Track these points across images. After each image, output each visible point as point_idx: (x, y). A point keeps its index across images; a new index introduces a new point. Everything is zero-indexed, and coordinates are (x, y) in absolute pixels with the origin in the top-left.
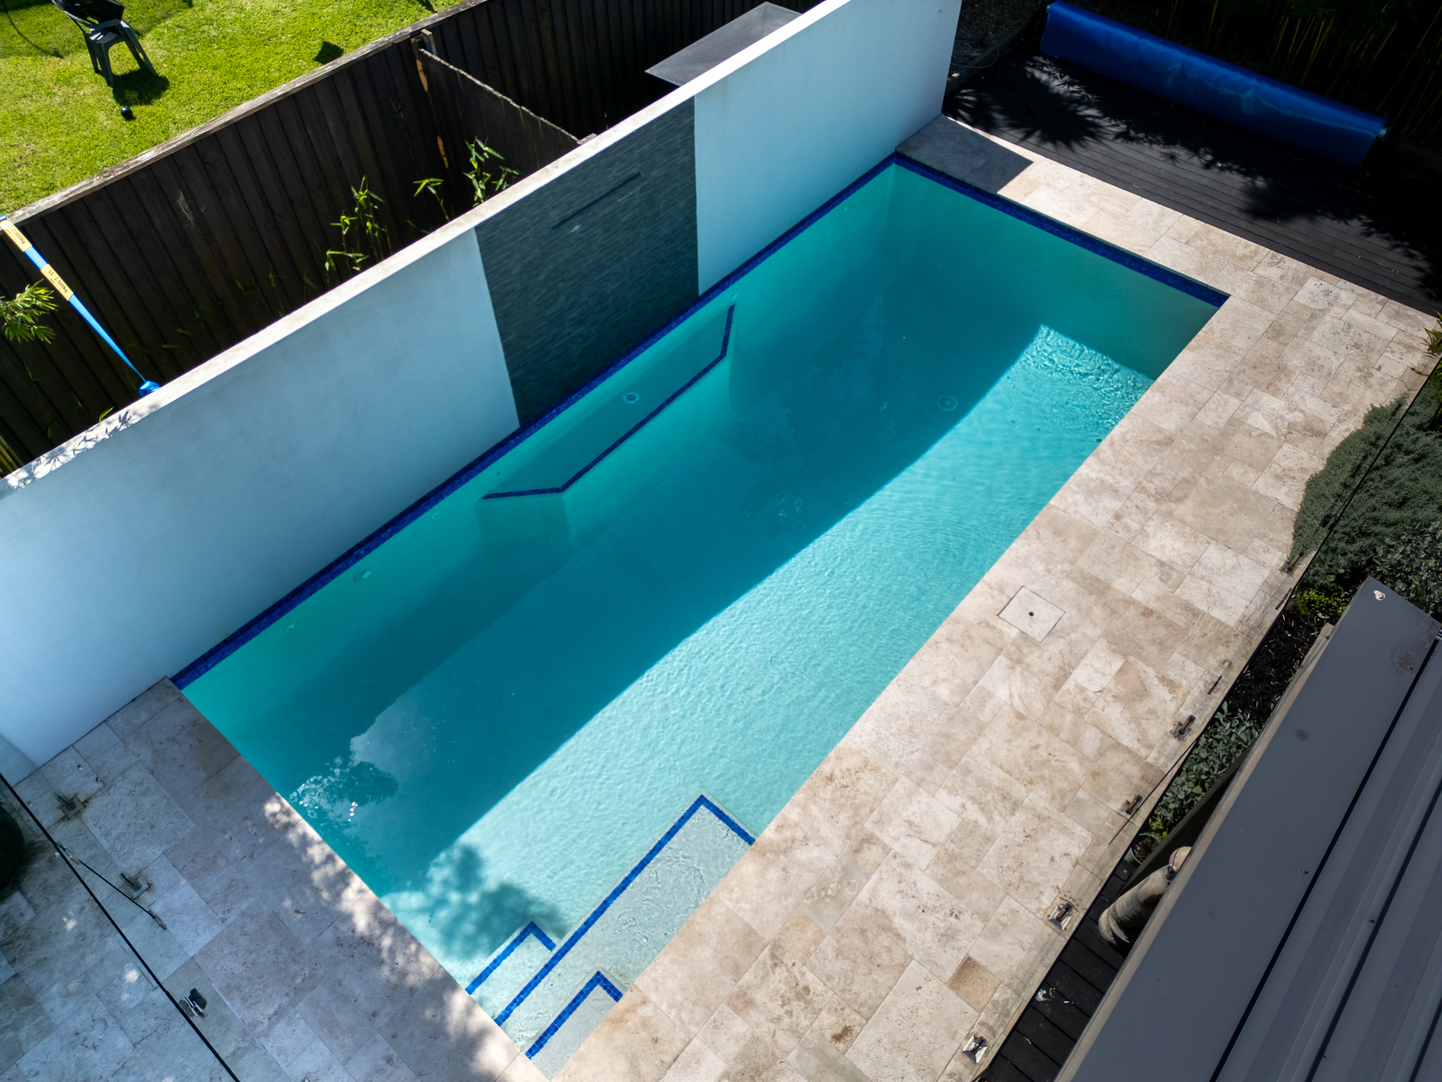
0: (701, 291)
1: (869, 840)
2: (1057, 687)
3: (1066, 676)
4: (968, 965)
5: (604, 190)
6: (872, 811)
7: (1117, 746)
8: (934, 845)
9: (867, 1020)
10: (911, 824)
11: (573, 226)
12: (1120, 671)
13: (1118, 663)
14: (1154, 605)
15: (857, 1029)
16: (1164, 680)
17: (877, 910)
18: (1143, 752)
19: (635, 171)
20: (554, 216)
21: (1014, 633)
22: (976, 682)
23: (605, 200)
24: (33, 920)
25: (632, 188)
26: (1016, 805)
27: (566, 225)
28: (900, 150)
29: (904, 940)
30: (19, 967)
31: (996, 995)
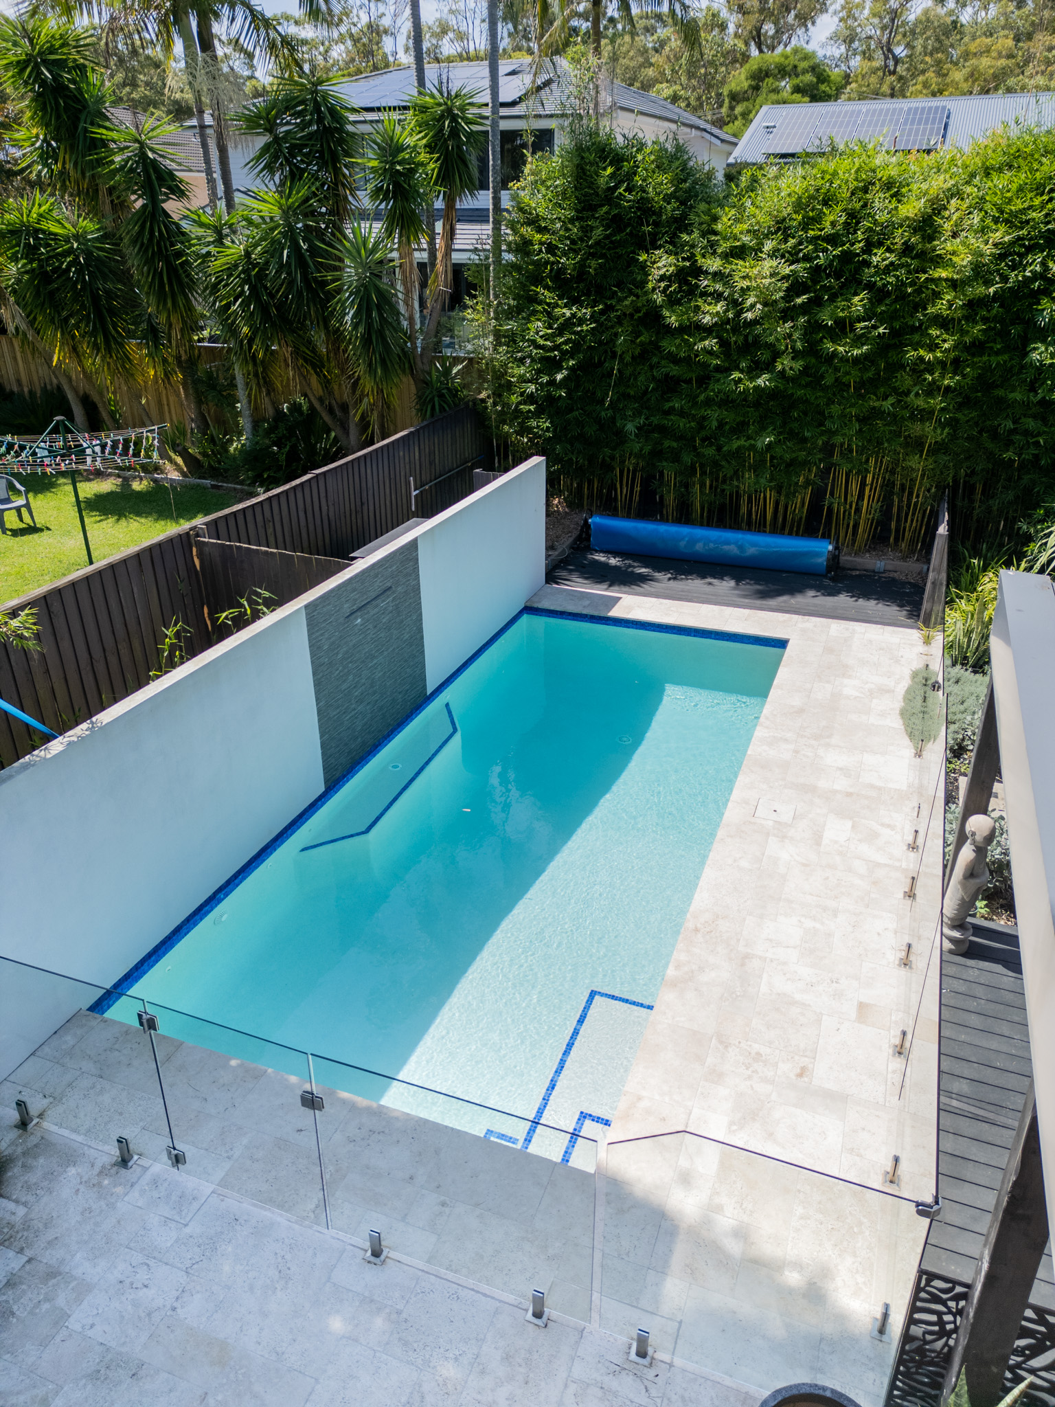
0: (429, 692)
1: (747, 957)
2: (818, 844)
3: (821, 837)
4: (862, 1007)
5: (373, 595)
6: (738, 940)
7: (878, 865)
8: (795, 948)
9: (814, 1058)
10: (771, 940)
11: (356, 619)
12: (853, 827)
13: (849, 824)
14: (851, 790)
15: (811, 1066)
16: (882, 825)
17: (779, 994)
18: (897, 864)
19: (389, 584)
20: (347, 609)
21: (771, 823)
22: (763, 854)
23: (374, 603)
24: (26, 1215)
25: (388, 597)
26: (835, 913)
27: (353, 616)
28: (528, 604)
29: (809, 1005)
30: (29, 1253)
31: (893, 1018)
